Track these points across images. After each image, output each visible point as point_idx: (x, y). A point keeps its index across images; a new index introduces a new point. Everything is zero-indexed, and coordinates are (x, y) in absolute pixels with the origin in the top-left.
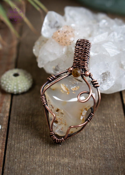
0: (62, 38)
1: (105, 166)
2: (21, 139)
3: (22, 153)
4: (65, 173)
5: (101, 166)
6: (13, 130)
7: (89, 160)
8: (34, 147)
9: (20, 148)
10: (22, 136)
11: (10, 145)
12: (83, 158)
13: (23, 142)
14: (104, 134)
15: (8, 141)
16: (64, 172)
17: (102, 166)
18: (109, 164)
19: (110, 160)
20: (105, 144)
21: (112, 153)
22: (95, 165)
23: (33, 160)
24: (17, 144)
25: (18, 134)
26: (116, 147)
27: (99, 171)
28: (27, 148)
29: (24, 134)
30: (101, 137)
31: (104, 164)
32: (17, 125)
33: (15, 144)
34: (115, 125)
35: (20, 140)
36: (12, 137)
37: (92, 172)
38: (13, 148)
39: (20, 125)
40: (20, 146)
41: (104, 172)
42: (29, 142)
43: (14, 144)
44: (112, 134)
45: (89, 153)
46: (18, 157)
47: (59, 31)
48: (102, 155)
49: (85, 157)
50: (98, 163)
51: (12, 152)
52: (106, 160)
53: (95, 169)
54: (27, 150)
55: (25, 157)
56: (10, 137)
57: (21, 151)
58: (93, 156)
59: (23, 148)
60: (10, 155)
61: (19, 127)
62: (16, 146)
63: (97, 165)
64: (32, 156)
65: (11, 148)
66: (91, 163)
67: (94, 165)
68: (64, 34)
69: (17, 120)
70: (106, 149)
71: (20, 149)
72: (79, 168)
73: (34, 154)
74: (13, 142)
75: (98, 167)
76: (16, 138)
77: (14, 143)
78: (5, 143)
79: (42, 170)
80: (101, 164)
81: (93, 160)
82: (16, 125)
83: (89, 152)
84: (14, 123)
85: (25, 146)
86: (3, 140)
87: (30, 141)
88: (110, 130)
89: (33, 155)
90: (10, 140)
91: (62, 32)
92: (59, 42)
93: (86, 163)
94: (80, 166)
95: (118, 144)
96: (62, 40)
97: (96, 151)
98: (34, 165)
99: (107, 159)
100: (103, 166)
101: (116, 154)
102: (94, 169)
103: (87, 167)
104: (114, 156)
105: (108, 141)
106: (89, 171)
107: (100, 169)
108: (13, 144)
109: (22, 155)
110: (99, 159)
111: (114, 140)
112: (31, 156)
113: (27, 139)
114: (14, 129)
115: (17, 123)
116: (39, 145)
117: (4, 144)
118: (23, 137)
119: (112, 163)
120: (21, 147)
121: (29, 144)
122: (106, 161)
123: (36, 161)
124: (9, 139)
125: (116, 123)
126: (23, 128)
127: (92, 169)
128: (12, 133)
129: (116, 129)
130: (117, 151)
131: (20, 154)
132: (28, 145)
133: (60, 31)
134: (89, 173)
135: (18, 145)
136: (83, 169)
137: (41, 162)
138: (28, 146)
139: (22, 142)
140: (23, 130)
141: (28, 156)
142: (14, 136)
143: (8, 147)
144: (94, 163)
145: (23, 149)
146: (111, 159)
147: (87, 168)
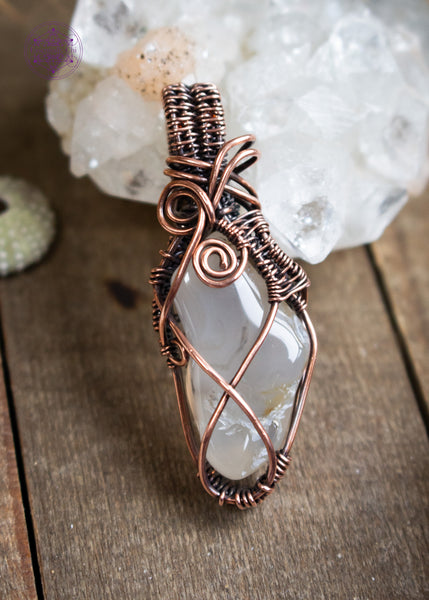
0: (154, 80)
1: (358, 508)
2: (65, 445)
3: (82, 498)
4: (236, 549)
5: (344, 509)
6: (31, 415)
7: (304, 492)
8: (115, 471)
9: (73, 479)
10: (67, 436)
11: (35, 475)
12: (282, 490)
13: (76, 457)
14: (334, 391)
15: (26, 460)
16: (232, 546)
17: (347, 508)
18: (368, 499)
19: (369, 483)
20: (343, 429)
21: (369, 457)
22: (326, 507)
23: (123, 518)
24: (59, 467)
25: (53, 428)
26: (380, 436)
27: (340, 528)
28: (94, 476)
29: (70, 427)
30: (323, 402)
31: (351, 501)
32: (42, 395)
33: (52, 466)
34: (362, 352)
35: (63, 450)
36: (33, 440)
37: (322, 534)
38: (49, 484)
39: (49, 396)
40: (71, 474)
41: (355, 528)
42: (96, 455)
43: (49, 468)
44: (360, 388)
45: (296, 467)
46: (74, 514)
47: (142, 57)
48: (339, 467)
49: (289, 484)
50: (334, 501)
51: (51, 497)
52: (355, 485)
53: (327, 523)
54: (96, 483)
55: (96, 510)
56: (30, 444)
57: (78, 493)
58: (313, 478)
59: (80, 478)
60: (45, 511)
61: (50, 403)
62: (55, 474)
63: (330, 507)
64: (117, 505)
65: (41, 485)
66: (311, 504)
67: (321, 510)
68: (161, 69)
69: (33, 375)
70: (350, 447)
71: (74, 485)
72: (276, 525)
73: (122, 496)
74: (43, 460)
75: (337, 514)
76: (50, 444)
77: (49, 464)
78: (16, 470)
79: (162, 551)
80: (344, 502)
81: (317, 491)
82: (36, 395)
83: (298, 465)
84: (27, 388)
85: (86, 472)
86: (9, 460)
87: (98, 448)
88: (350, 373)
89: (122, 501)
90: (31, 454)
91: (155, 59)
92: (143, 91)
93: (294, 505)
94: (279, 520)
95: (384, 422)
96: (153, 85)
97: (319, 457)
98: (132, 535)
99: (358, 481)
100: (351, 508)
101: (384, 461)
102: (324, 524)
103: (300, 518)
104: (378, 467)
105: (348, 417)
106: (310, 533)
107: (342, 520)
108: (46, 467)
109: (84, 506)
110: (334, 486)
111: (367, 409)
112: (114, 504)
113: (87, 441)
114: (32, 410)
115: (39, 385)
116: (132, 460)
117: (13, 474)
118: (71, 437)
119: (378, 494)
120: (75, 474)
121: (98, 460)
122: (357, 488)
123: (133, 519)
124: (25, 451)
125: (365, 345)
126: (61, 401)
127: (318, 525)
128: (32, 427)
129: (369, 366)
130: (384, 451)
131: (77, 504)
132: (95, 466)
133: (146, 57)
134: (311, 539)
135: (63, 469)
136: (289, 528)
137: (152, 522)
138: (96, 470)
139: (72, 455)
140: (66, 413)
141: (105, 506)
142: (39, 438)
143: (30, 482)
144: (321, 501)
145: (81, 483)
146: (372, 479)
147: (301, 523)
